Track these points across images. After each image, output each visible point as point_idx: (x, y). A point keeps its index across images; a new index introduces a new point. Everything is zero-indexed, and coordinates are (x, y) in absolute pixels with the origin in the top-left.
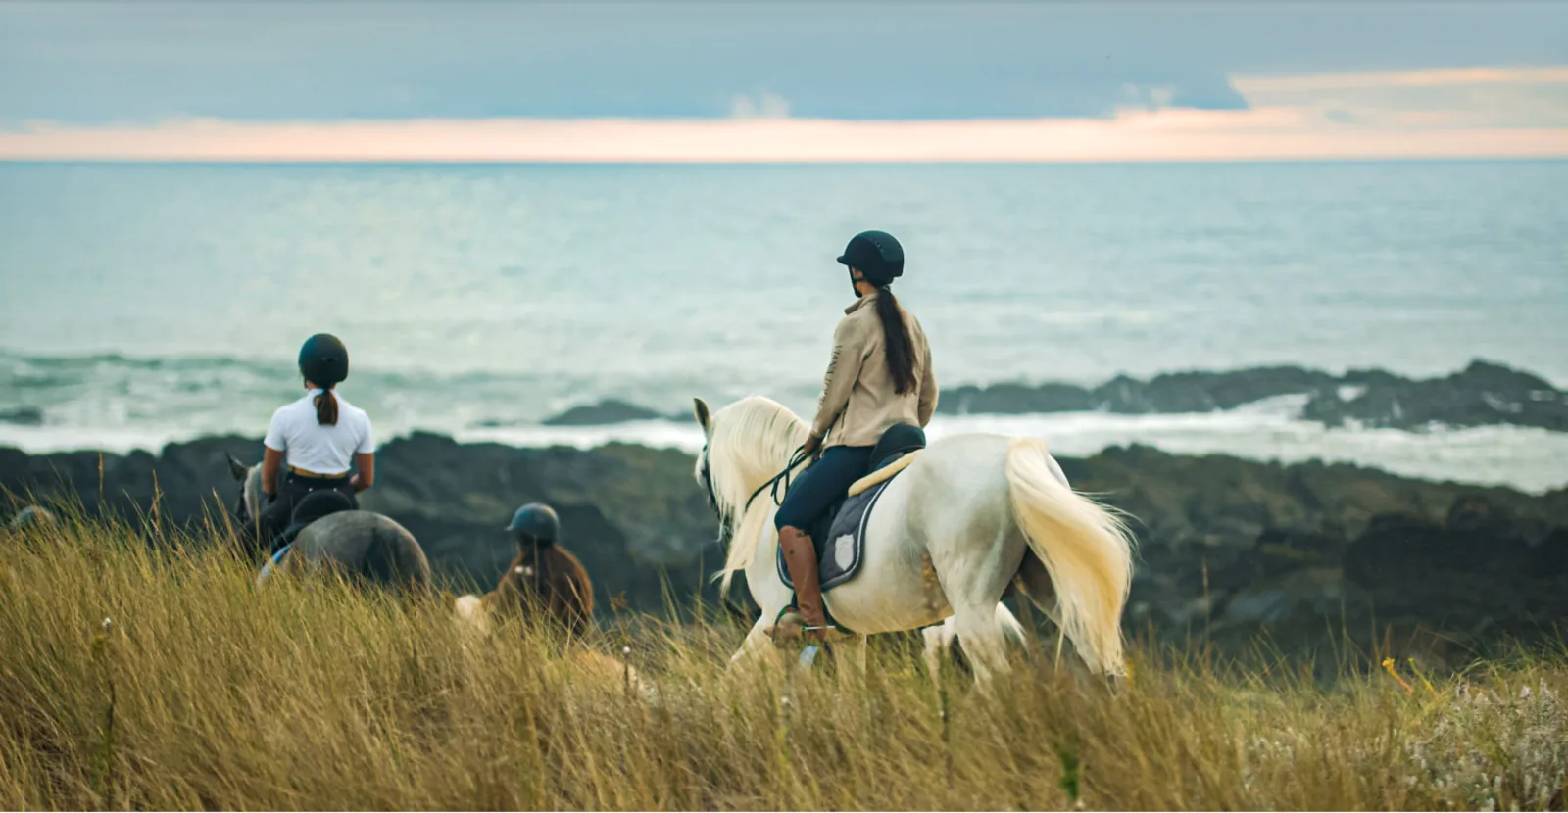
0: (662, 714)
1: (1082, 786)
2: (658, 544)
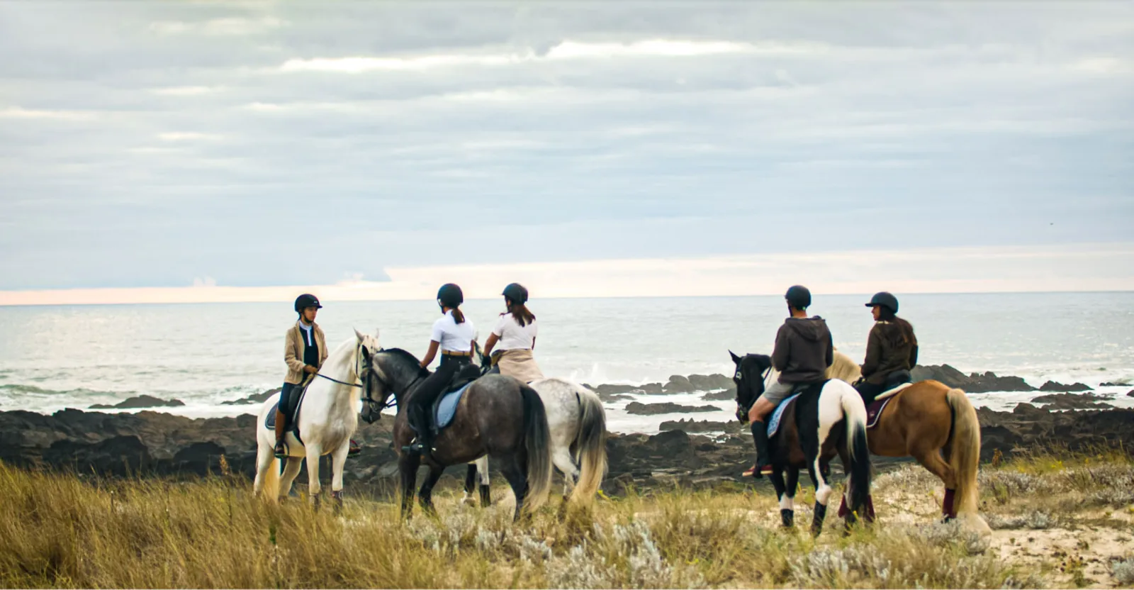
0: (125, 516)
1: (278, 539)
2: (161, 451)
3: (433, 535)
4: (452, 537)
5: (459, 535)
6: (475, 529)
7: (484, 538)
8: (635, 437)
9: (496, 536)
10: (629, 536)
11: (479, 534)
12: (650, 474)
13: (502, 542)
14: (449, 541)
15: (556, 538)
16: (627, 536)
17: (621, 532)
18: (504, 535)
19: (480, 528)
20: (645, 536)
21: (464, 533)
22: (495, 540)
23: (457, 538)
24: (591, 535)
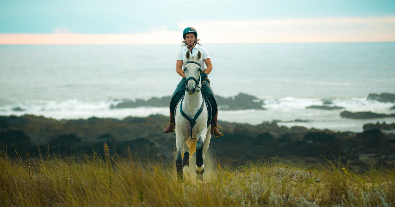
0: (39, 183)
1: (144, 199)
2: (38, 140)
3: (241, 196)
4: (254, 197)
5: (258, 196)
6: (268, 192)
7: (275, 198)
8: (346, 134)
9: (283, 197)
10: (372, 199)
11: (272, 195)
12: (358, 158)
13: (287, 201)
14: (251, 200)
15: (322, 199)
16: (371, 199)
17: (367, 195)
18: (287, 197)
19: (272, 192)
20: (383, 199)
21: (261, 195)
22: (282, 200)
23: (257, 198)
24: (346, 197)
